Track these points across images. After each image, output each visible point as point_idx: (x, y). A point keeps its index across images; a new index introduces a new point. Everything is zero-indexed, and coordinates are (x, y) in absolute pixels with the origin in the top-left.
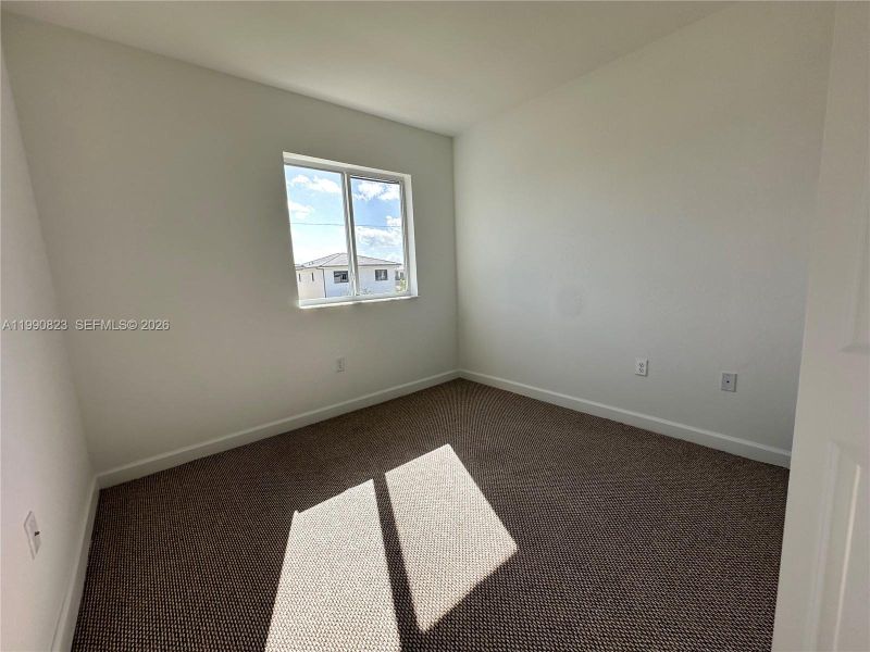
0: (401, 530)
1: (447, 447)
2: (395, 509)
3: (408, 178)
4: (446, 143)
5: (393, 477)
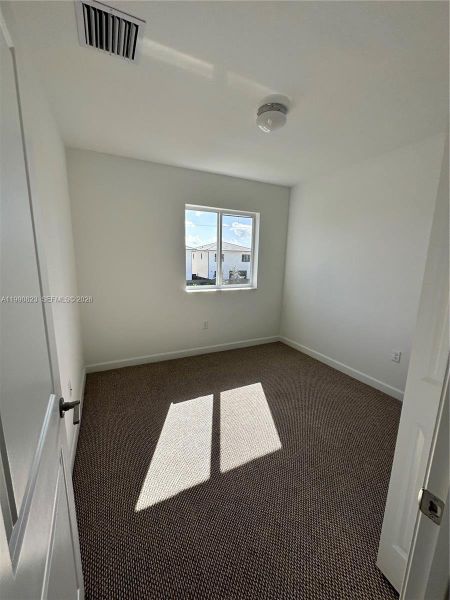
0: (222, 424)
1: (260, 384)
2: (222, 412)
3: (258, 215)
5: (224, 395)
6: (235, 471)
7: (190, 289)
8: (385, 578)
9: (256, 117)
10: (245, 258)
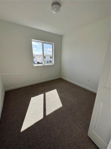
1: (56, 90)
3: (53, 43)
4: (61, 36)
5: (47, 94)
6: (50, 115)
7: (35, 65)
8: (90, 138)
9: (51, 7)
10: (51, 57)
